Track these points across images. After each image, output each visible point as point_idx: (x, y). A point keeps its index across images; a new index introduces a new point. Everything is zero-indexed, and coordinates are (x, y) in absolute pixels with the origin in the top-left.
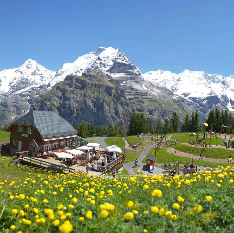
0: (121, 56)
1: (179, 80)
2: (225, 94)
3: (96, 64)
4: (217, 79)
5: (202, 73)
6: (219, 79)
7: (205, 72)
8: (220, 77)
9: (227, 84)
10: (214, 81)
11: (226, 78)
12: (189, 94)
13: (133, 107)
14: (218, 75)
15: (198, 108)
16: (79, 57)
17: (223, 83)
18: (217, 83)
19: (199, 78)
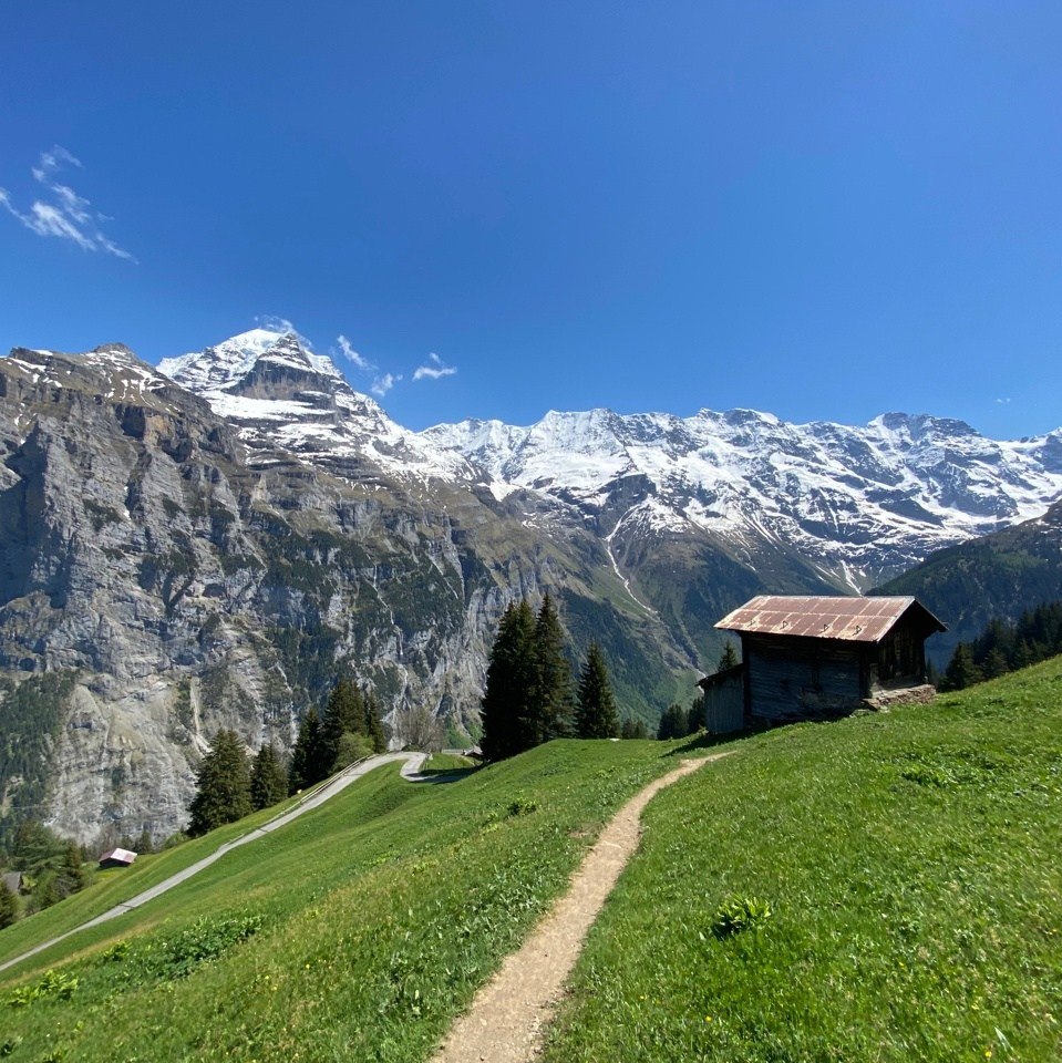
0: (287, 347)
1: (525, 444)
2: (678, 472)
3: (194, 371)
4: (650, 427)
5: (598, 416)
6: (657, 425)
7: (609, 411)
8: (663, 422)
9: (688, 439)
10: (641, 435)
11: (685, 420)
12: (550, 481)
13: (246, 488)
14: (653, 416)
15: (576, 517)
16: (165, 359)
17: (675, 436)
18: (652, 438)
19: (589, 430)
